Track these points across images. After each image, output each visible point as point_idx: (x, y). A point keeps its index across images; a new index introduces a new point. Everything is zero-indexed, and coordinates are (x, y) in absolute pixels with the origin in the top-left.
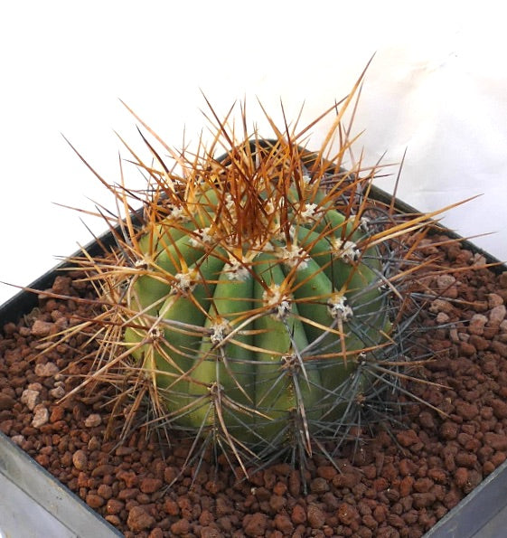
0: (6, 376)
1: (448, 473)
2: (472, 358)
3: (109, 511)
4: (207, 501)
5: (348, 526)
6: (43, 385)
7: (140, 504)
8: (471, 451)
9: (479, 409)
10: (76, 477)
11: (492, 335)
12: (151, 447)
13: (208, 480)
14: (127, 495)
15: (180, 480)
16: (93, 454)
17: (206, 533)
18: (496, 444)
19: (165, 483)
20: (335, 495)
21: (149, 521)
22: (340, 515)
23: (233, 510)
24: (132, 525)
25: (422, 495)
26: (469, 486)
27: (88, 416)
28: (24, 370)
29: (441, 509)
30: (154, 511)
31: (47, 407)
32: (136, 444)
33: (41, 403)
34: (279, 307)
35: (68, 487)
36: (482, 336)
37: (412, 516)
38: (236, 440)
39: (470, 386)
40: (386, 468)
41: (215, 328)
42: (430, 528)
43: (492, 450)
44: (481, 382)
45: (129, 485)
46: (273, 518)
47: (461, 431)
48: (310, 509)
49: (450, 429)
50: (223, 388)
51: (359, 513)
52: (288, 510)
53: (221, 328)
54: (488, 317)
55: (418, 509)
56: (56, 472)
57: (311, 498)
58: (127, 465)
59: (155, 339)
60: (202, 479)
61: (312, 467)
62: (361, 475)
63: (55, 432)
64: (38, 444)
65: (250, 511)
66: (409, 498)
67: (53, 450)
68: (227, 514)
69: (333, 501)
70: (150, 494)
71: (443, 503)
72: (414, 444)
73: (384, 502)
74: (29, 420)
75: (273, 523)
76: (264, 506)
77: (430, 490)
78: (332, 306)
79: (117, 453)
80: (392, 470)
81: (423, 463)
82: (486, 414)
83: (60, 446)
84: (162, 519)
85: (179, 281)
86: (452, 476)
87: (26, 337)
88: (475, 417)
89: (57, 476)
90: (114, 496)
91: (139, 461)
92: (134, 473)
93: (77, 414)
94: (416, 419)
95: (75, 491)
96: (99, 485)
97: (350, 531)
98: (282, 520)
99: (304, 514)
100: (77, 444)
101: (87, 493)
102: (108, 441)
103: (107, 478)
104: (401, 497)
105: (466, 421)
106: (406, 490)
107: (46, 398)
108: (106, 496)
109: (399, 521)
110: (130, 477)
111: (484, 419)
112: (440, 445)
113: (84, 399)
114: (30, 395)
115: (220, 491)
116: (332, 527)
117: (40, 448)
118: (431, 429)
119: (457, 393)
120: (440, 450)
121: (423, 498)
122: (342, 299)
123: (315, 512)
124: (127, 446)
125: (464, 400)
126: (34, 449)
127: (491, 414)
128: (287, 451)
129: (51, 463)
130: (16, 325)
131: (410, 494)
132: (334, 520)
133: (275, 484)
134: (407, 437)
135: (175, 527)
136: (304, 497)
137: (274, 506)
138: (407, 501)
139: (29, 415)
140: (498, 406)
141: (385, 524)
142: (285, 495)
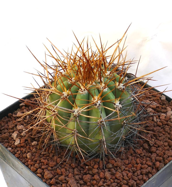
0: (7, 130)
1: (153, 163)
2: (161, 127)
3: (38, 172)
4: (71, 170)
5: (119, 179)
6: (19, 132)
7: (49, 170)
8: (161, 156)
9: (163, 143)
10: (28, 161)
11: (167, 120)
12: (53, 152)
13: (72, 163)
14: (44, 167)
15: (62, 163)
16: (34, 154)
17: (70, 180)
18: (169, 154)
19: (57, 164)
20: (115, 169)
21: (51, 176)
22: (116, 176)
23: (80, 173)
24: (45, 177)
25: (144, 170)
26: (160, 168)
27: (33, 142)
28: (13, 127)
29: (150, 175)
30: (53, 173)
31: (20, 139)
32: (48, 151)
33: (18, 137)
34: (97, 103)
35: (25, 165)
36: (164, 120)
37: (140, 177)
38: (81, 149)
39: (160, 136)
40: (132, 161)
41: (75, 110)
42: (146, 181)
43: (168, 156)
44: (164, 134)
45: (45, 164)
46: (93, 176)
47: (157, 150)
48: (106, 173)
49: (154, 149)
50: (77, 131)
51: (123, 175)
52: (98, 174)
53: (77, 110)
54: (166, 114)
55: (142, 175)
56: (21, 160)
57: (106, 170)
58: (45, 158)
59: (55, 114)
60: (70, 163)
61: (107, 160)
62: (123, 163)
63: (22, 147)
64: (16, 151)
65: (86, 174)
66: (140, 171)
67: (21, 153)
68: (78, 174)
69: (114, 171)
70: (52, 167)
71: (151, 173)
72: (141, 154)
73: (131, 172)
74: (13, 143)
75: (93, 178)
76: (90, 172)
77: (147, 168)
78: (115, 104)
79: (42, 154)
80: (134, 162)
81: (144, 160)
82: (166, 145)
83: (23, 151)
84: (56, 176)
85: (63, 95)
86: (154, 164)
87: (15, 117)
88: (162, 145)
89: (21, 161)
90: (40, 168)
91: (49, 156)
92: (47, 160)
93: (29, 141)
94: (142, 146)
95: (27, 166)
96: (35, 164)
97: (119, 181)
98: (96, 177)
99: (104, 175)
100: (29, 151)
101: (31, 167)
102: (39, 150)
103: (38, 162)
104: (137, 171)
105: (159, 147)
106: (139, 168)
107: (20, 136)
108: (37, 167)
109: (136, 178)
110: (45, 161)
111: (165, 146)
112: (150, 154)
113: (32, 136)
114: (15, 135)
115: (76, 167)
116: (113, 180)
117: (17, 152)
118: (147, 149)
119: (156, 138)
120: (150, 156)
121: (144, 171)
122: (119, 102)
123: (108, 174)
124: (45, 152)
125: (158, 140)
126: (15, 152)
127: (167, 145)
128: (99, 154)
129: (20, 157)
130: (12, 114)
131: (140, 170)
132: (114, 177)
133: (94, 165)
134: (139, 151)
135: (60, 178)
136: (104, 170)
137: (94, 172)
138: (139, 172)
139: (14, 141)
140: (170, 142)
141: (131, 179)
142: (97, 169)
